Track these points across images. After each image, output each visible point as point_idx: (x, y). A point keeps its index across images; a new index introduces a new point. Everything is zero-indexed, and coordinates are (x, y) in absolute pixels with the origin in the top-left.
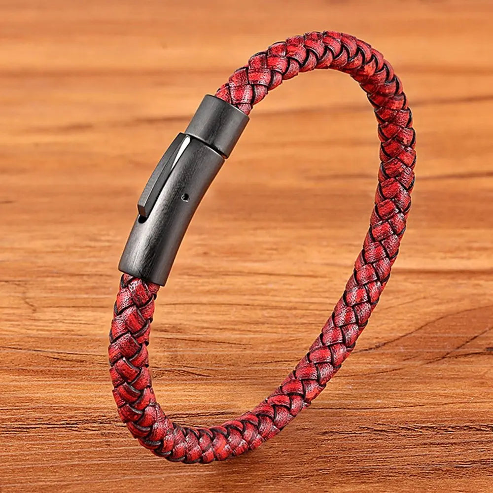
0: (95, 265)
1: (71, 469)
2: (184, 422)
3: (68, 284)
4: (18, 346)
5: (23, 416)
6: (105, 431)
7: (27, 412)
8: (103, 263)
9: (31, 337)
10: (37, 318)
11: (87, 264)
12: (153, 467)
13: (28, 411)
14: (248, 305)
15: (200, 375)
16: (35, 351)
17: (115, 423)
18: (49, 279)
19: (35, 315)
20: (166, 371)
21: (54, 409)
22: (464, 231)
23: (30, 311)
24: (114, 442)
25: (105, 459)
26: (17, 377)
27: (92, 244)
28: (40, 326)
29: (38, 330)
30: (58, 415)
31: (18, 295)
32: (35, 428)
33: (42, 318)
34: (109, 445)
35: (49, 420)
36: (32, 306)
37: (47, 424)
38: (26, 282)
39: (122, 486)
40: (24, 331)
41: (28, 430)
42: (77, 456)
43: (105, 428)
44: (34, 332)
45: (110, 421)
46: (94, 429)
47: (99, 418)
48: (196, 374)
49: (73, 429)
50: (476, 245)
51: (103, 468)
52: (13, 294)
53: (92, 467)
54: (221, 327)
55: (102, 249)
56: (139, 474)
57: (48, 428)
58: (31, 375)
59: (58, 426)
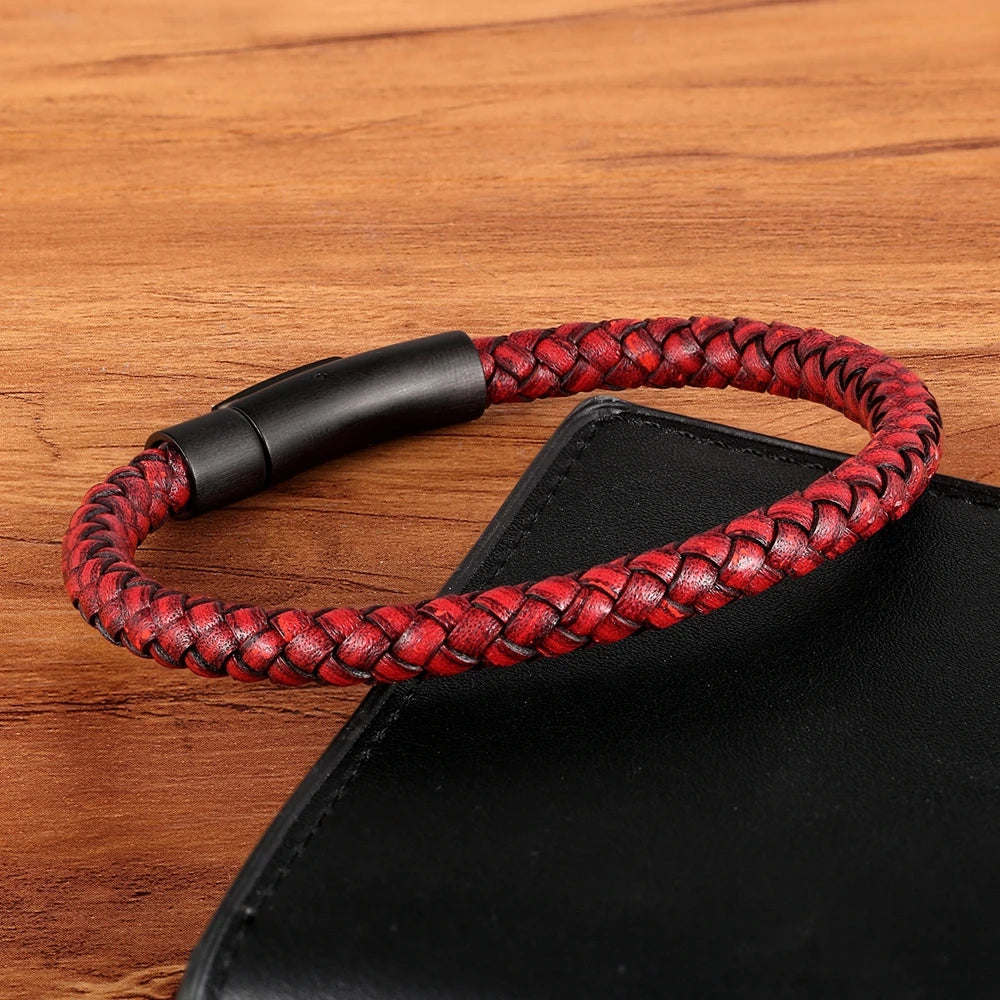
0: (185, 354)
1: (109, 803)
2: (346, 693)
3: (126, 397)
4: (18, 534)
5: (18, 686)
6: (182, 717)
7: (26, 677)
8: (201, 350)
9: (45, 513)
10: (58, 472)
11: (168, 352)
12: (276, 794)
13: (30, 674)
14: (488, 436)
15: (384, 590)
16: (51, 543)
17: (206, 698)
18: (89, 388)
19: (55, 465)
20: (315, 583)
21: (82, 671)
22: (933, 267)
23: (47, 456)
24: (200, 740)
25: (178, 779)
26: (11, 601)
27: (182, 309)
28: (64, 489)
29: (60, 498)
30: (89, 682)
31: (24, 421)
32: (40, 712)
33: (70, 470)
34: (190, 748)
35: (71, 694)
36: (52, 445)
37: (67, 703)
38: (43, 395)
39: (211, 839)
40: (31, 500)
41: (26, 717)
42: (122, 774)
43: (183, 710)
44: (53, 502)
45: (195, 694)
46: (160, 712)
47: (173, 688)
48: (376, 589)
49: (118, 712)
50: (956, 296)
51: (174, 799)
52: (14, 420)
53: (152, 797)
54: (431, 485)
55: (201, 319)
56: (248, 811)
57: (68, 712)
58: (40, 597)
59: (89, 708)
